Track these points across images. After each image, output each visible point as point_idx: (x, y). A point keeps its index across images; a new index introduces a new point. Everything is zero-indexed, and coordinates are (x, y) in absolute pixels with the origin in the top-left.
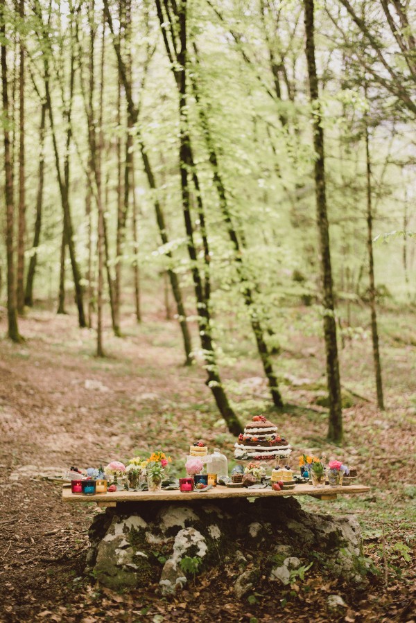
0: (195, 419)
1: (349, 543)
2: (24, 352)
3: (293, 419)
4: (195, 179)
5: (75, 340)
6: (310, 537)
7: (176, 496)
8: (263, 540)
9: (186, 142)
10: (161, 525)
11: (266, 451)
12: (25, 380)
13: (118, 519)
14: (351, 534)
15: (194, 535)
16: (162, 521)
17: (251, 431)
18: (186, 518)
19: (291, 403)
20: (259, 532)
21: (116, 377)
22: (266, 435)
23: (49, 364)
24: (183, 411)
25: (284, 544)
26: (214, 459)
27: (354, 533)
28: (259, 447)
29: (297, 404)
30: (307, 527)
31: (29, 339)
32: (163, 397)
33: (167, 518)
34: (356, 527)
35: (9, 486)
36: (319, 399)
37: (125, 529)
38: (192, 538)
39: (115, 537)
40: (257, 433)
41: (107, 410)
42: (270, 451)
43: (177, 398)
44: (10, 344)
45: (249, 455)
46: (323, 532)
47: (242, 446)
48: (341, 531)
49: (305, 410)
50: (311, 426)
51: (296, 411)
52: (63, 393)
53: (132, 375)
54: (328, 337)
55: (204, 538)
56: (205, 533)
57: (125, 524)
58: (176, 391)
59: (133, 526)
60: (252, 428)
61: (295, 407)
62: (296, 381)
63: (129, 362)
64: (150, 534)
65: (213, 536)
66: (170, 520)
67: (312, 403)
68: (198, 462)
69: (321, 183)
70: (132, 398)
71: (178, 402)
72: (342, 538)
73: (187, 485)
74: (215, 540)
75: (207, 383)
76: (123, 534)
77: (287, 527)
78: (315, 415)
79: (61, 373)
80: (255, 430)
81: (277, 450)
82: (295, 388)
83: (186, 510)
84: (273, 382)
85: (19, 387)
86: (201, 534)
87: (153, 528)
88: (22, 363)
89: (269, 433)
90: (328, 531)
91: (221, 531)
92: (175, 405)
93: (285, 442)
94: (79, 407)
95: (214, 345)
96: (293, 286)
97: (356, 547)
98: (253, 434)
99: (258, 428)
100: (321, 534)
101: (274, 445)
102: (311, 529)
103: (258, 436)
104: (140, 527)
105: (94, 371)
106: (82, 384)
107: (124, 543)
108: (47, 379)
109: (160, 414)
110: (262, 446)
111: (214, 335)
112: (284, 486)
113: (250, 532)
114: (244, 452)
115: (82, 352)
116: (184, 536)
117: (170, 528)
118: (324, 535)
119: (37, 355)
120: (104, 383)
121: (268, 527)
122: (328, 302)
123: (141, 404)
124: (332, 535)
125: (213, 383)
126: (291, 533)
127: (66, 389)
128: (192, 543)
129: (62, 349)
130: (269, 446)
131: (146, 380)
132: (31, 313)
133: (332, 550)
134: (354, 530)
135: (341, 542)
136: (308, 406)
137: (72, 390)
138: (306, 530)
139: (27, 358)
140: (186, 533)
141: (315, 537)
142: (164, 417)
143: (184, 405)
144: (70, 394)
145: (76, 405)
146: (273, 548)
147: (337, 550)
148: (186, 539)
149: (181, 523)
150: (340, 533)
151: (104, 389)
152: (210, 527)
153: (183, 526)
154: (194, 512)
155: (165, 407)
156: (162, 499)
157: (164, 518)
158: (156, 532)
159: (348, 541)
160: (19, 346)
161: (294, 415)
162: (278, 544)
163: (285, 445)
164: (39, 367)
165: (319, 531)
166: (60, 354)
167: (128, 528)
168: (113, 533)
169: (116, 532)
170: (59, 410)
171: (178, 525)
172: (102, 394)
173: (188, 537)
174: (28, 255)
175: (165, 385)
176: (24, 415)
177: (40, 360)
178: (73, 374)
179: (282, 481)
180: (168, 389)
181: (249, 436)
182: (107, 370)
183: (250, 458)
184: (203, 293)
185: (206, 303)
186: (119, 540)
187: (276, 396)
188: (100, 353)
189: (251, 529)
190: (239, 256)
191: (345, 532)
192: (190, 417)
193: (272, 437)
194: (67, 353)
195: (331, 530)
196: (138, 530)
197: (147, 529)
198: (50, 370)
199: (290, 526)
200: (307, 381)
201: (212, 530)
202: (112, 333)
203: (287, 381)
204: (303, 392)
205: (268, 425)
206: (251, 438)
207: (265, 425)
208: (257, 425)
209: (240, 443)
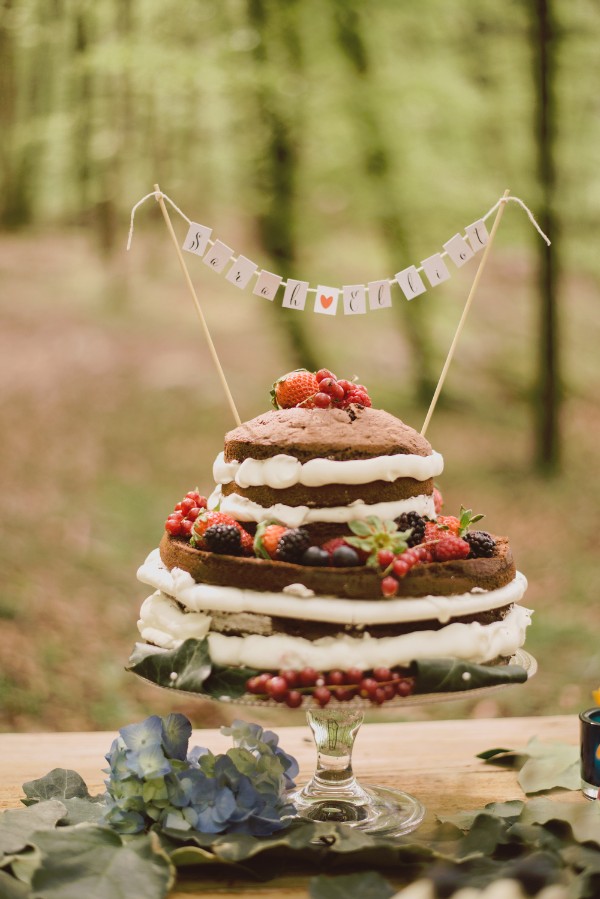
11: (354, 631)
17: (251, 472)
22: (359, 510)
28: (298, 602)
40: (294, 495)
42: (381, 631)
45: (224, 651)
47: (180, 580)
60: (262, 452)
80: (282, 472)
81: (433, 625)
89: (377, 491)
93: (488, 565)
98: (264, 495)
99: (303, 453)
101: (409, 587)
103: (295, 517)
110: (320, 590)
114: (195, 627)
130: (374, 594)
163: (493, 582)
183: (228, 680)
193: (404, 522)
205: (380, 438)
206: (251, 527)
207: (354, 436)
208: (300, 437)
209: (172, 561)
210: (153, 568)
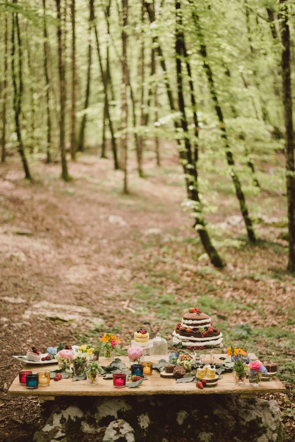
0: (186, 251)
1: (268, 429)
2: (71, 190)
3: (263, 251)
4: (188, 66)
5: (109, 180)
6: (232, 424)
7: (107, 392)
8: (189, 426)
9: (180, 38)
10: (96, 415)
11: (199, 342)
12: (67, 214)
13: (58, 409)
14: (270, 420)
15: (122, 428)
16: (97, 411)
17: (187, 322)
18: (119, 409)
19: (262, 238)
20: (185, 421)
21: (133, 212)
22: (200, 327)
23: (87, 200)
24: (178, 244)
25: (207, 431)
26: (155, 344)
27: (273, 419)
28: (192, 338)
29: (267, 239)
30: (231, 412)
31: (77, 179)
32: (166, 231)
33: (102, 409)
34: (275, 413)
35: (20, 324)
36: (284, 235)
37: (62, 420)
38: (121, 430)
39: (52, 427)
40: (192, 325)
41: (122, 242)
42: (202, 341)
43: (176, 233)
44: (62, 183)
45: (184, 344)
46: (244, 420)
47: (178, 335)
48: (261, 418)
49: (272, 244)
50: (276, 258)
51: (266, 245)
52: (92, 226)
53: (146, 211)
54: (290, 192)
55: (132, 430)
56: (134, 424)
57: (62, 416)
58: (176, 226)
59: (69, 416)
60: (188, 319)
61: (265, 241)
62: (266, 219)
63: (146, 200)
64: (85, 424)
65: (142, 425)
66: (105, 411)
67: (278, 238)
68: (138, 350)
69: (287, 70)
70: (142, 231)
71: (176, 235)
72: (261, 425)
73: (119, 380)
74: (144, 429)
75: (194, 226)
76: (60, 425)
77: (213, 413)
78: (280, 248)
79: (94, 209)
80: (190, 322)
81: (208, 341)
82: (266, 225)
83: (119, 401)
84: (248, 222)
85: (61, 220)
86: (130, 425)
87: (89, 417)
88: (68, 198)
89: (202, 324)
90: (248, 419)
91: (150, 420)
92: (173, 238)
93: (216, 333)
94: (102, 239)
95: (200, 196)
96: (271, 142)
97: (274, 432)
98: (188, 325)
99: (193, 320)
100: (242, 422)
101: (205, 336)
102: (234, 416)
103: (192, 327)
104: (76, 417)
105: (119, 207)
106: (107, 219)
107: (59, 434)
108: (83, 214)
109: (161, 246)
110: (195, 337)
111: (200, 189)
112: (207, 384)
113: (177, 420)
114: (180, 341)
115: (114, 190)
116: (114, 429)
117: (103, 418)
118: (244, 423)
119: (80, 192)
120: (124, 218)
121: (195, 414)
122: (290, 165)
123: (148, 237)
124: (252, 422)
125: (199, 227)
126: (216, 418)
127: (95, 223)
128: (120, 436)
129: (99, 188)
130: (201, 337)
131: (155, 216)
132: (82, 157)
133: (251, 437)
134: (273, 416)
135: (260, 429)
136: (275, 241)
137: (100, 223)
138: (229, 417)
139: (72, 195)
140: (116, 425)
141: (237, 424)
142: (163, 250)
143: (180, 239)
144: (97, 228)
145: (100, 236)
146: (197, 435)
147: (256, 437)
148: (115, 432)
149: (114, 413)
150: (259, 420)
151: (123, 223)
152: (140, 417)
153: (116, 417)
154: (126, 403)
155: (166, 240)
156: (95, 394)
157: (99, 408)
158: (91, 422)
159: (266, 427)
160: (68, 184)
161: (264, 248)
162: (202, 431)
163: (216, 336)
164: (80, 203)
165: (241, 418)
166: (96, 191)
167: (65, 419)
168: (51, 423)
169: (54, 422)
170: (86, 242)
171: (111, 415)
172: (120, 228)
173: (117, 429)
174: (79, 115)
175: (168, 221)
176: (58, 246)
177: (81, 196)
178: (102, 210)
179: (206, 378)
180: (170, 224)
181: (185, 326)
182: (129, 206)
183: (184, 347)
184: (193, 157)
185: (195, 165)
186: (55, 431)
187: (251, 233)
188: (126, 192)
189: (179, 417)
190: (223, 127)
191: (265, 418)
192: (183, 249)
193: (205, 328)
194: (103, 191)
195: (252, 419)
196: (75, 420)
197: (83, 419)
198: (87, 205)
199: (216, 412)
200: (276, 220)
201: (142, 419)
202: (137, 174)
203: (260, 220)
204: (272, 229)
205: (203, 317)
206: (186, 328)
207: (199, 317)
208: (192, 318)
209: (177, 332)
210: (174, 333)
